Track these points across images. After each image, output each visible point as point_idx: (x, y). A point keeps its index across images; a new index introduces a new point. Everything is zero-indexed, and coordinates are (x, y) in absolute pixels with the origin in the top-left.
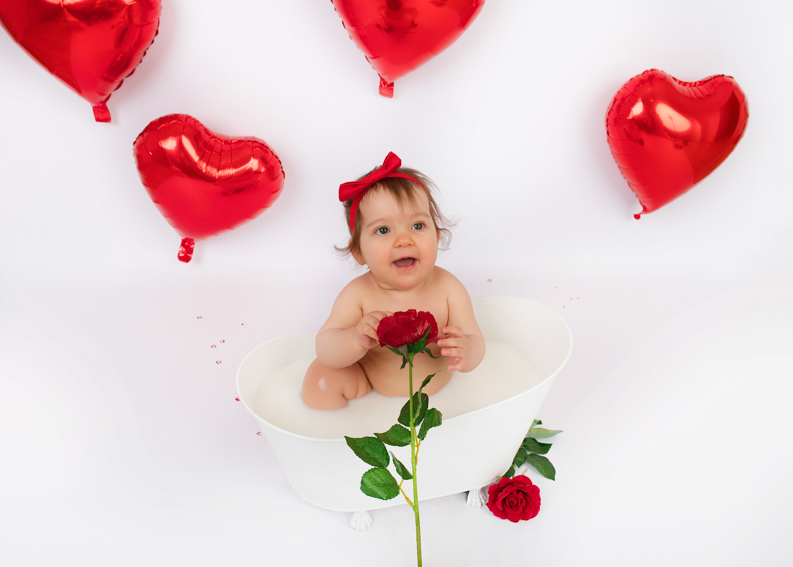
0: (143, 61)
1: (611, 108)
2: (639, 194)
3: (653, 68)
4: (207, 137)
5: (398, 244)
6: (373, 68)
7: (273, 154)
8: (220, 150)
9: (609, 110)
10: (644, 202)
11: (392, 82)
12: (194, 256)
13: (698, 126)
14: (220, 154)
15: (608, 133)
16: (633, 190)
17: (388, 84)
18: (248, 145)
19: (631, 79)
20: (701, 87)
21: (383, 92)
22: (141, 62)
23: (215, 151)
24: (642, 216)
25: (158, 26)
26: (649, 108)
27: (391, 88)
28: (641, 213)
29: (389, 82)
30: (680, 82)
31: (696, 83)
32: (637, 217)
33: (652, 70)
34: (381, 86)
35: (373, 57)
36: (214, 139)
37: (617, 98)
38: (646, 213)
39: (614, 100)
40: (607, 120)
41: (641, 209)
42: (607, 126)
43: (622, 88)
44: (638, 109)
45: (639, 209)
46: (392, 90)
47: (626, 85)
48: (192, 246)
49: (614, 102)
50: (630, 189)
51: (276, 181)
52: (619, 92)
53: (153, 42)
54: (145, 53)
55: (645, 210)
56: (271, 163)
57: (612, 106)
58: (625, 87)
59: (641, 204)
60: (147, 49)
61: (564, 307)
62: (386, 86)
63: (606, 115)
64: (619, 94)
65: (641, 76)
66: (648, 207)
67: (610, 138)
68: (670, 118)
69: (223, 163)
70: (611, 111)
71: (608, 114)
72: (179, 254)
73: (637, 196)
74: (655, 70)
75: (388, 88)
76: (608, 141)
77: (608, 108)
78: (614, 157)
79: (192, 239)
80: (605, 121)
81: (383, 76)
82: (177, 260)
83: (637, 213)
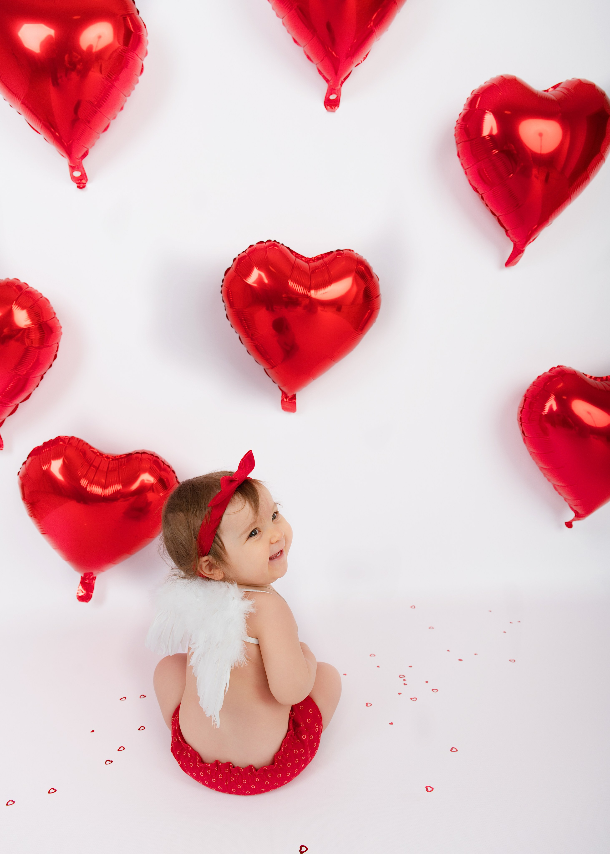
0: (39, 386)
1: (522, 407)
2: (567, 497)
3: (560, 365)
6: (274, 382)
8: (106, 469)
9: (521, 409)
10: (575, 506)
11: (294, 394)
15: (523, 432)
16: (560, 494)
17: (290, 397)
18: (136, 458)
19: (539, 377)
21: (285, 406)
22: (37, 386)
23: (101, 470)
24: (574, 523)
25: (57, 351)
26: (564, 405)
27: (293, 401)
28: (573, 520)
29: (290, 395)
32: (569, 525)
33: (558, 366)
34: (283, 400)
35: (271, 367)
36: (100, 456)
37: (527, 396)
38: (579, 520)
39: (524, 398)
40: (521, 419)
41: (572, 515)
42: (521, 425)
43: (531, 386)
44: (551, 404)
45: (571, 515)
46: (295, 403)
47: (534, 382)
48: (92, 582)
49: (525, 400)
50: (557, 493)
52: (528, 390)
53: (51, 366)
54: (42, 378)
55: (578, 516)
57: (523, 404)
58: (533, 385)
59: (572, 509)
60: (45, 373)
61: (504, 632)
62: (288, 400)
63: (518, 414)
64: (529, 392)
65: (549, 373)
66: (580, 512)
67: (525, 438)
68: (589, 413)
71: (520, 413)
72: (78, 593)
73: (565, 500)
74: (562, 366)
75: (291, 401)
76: (524, 442)
77: (520, 407)
78: (534, 459)
79: (92, 573)
80: (518, 420)
81: (284, 389)
82: (77, 600)
83: (568, 520)
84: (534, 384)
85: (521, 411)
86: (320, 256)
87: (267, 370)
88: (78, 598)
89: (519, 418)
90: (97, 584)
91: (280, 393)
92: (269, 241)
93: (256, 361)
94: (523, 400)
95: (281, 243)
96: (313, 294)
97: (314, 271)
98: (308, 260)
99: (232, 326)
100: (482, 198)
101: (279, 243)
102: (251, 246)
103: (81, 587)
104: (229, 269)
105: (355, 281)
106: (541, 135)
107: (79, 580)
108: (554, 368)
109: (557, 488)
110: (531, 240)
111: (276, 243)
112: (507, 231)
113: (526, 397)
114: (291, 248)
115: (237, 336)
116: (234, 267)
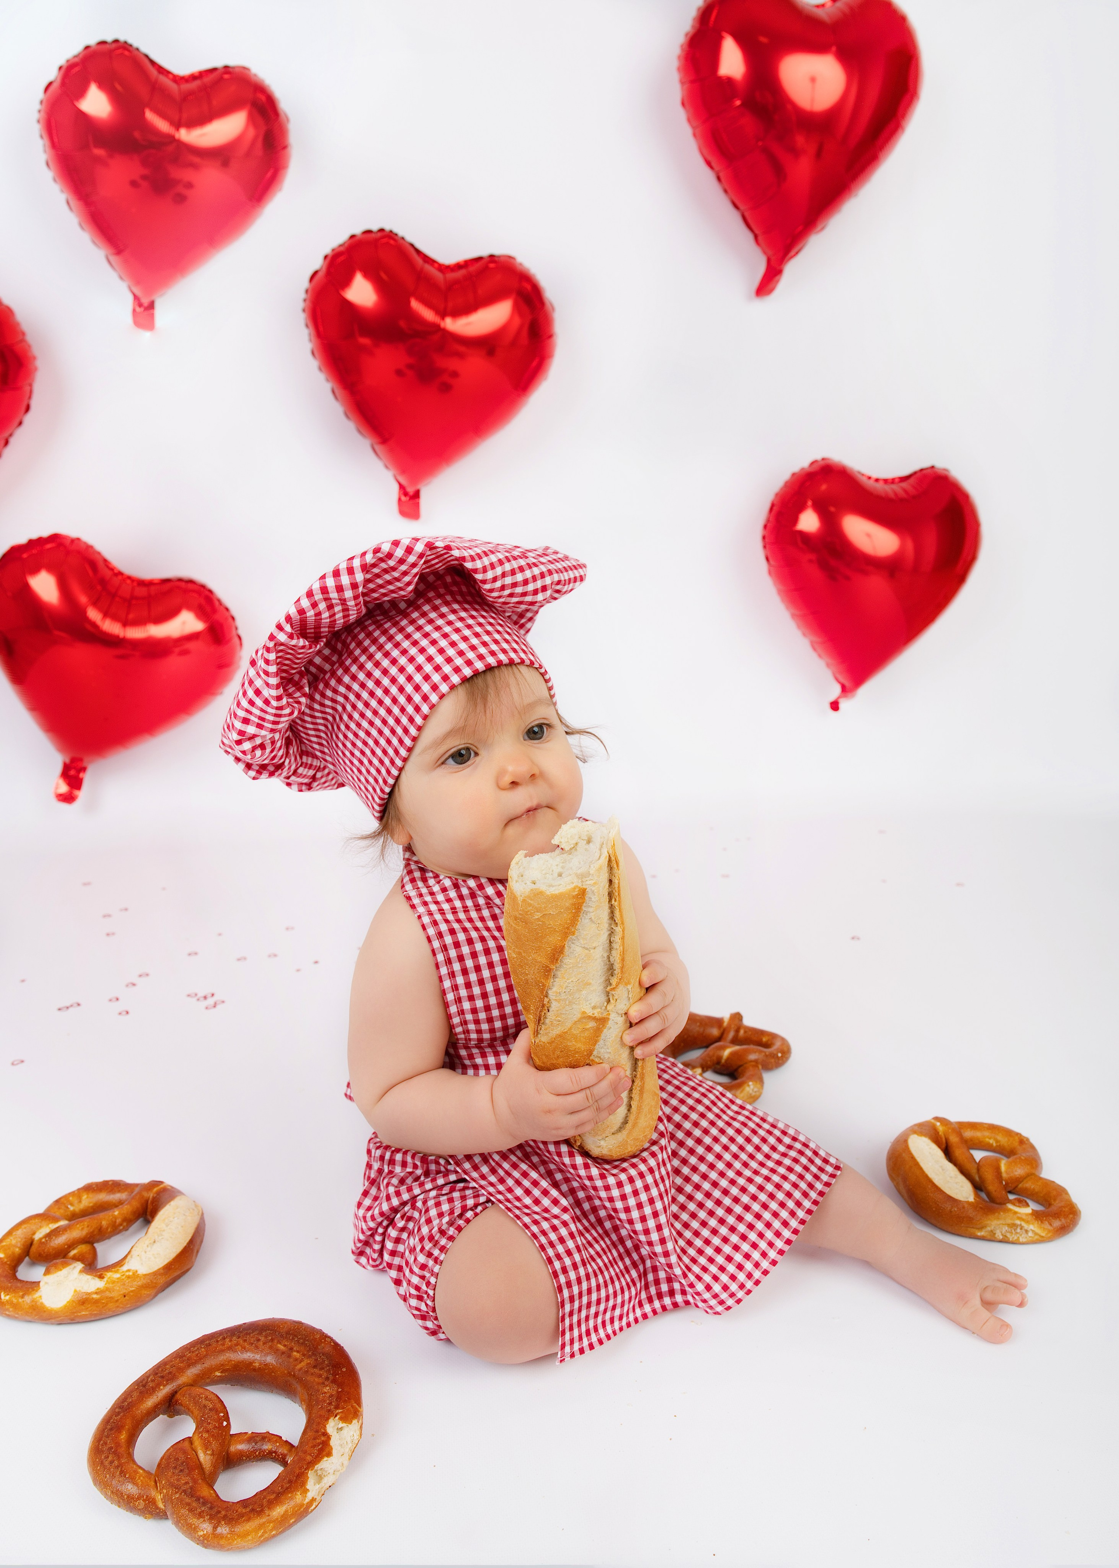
2: (831, 664)
3: (826, 456)
6: (386, 467)
7: (221, 604)
8: (128, 597)
9: (764, 522)
10: (841, 674)
11: (418, 489)
12: (83, 794)
13: (910, 545)
14: (130, 602)
15: (768, 559)
16: (821, 658)
17: (411, 494)
18: (178, 589)
19: (795, 474)
21: (403, 509)
23: (120, 598)
24: (841, 703)
26: (830, 519)
27: (416, 501)
28: (839, 699)
29: (411, 490)
33: (823, 459)
34: (400, 499)
35: (383, 442)
37: (775, 503)
38: (846, 698)
40: (765, 538)
41: (839, 690)
42: (764, 546)
43: (782, 488)
44: (809, 521)
45: (836, 691)
46: (419, 505)
48: (81, 775)
49: (770, 509)
50: (815, 656)
52: (775, 494)
55: (846, 694)
56: (219, 619)
57: (767, 515)
59: (837, 680)
62: (409, 499)
64: (776, 496)
66: (848, 685)
67: (770, 566)
68: (868, 535)
69: (132, 615)
70: (768, 524)
72: (57, 788)
73: (828, 667)
74: (829, 459)
75: (412, 502)
76: (770, 573)
78: (782, 600)
79: (81, 760)
81: (402, 480)
82: (54, 799)
83: (832, 698)
84: (787, 484)
85: (767, 527)
86: (461, 263)
87: (376, 447)
88: (56, 796)
90: (88, 778)
91: (396, 486)
92: (382, 230)
93: (359, 431)
95: (401, 236)
96: (449, 324)
97: (451, 286)
98: (443, 268)
99: (320, 368)
100: (719, 179)
101: (397, 236)
102: (353, 237)
103: (61, 782)
104: (316, 273)
105: (516, 308)
106: (813, 80)
107: (59, 768)
108: (816, 461)
109: (816, 646)
110: (792, 253)
111: (392, 235)
112: (756, 237)
114: (416, 247)
115: (329, 386)
116: (324, 269)
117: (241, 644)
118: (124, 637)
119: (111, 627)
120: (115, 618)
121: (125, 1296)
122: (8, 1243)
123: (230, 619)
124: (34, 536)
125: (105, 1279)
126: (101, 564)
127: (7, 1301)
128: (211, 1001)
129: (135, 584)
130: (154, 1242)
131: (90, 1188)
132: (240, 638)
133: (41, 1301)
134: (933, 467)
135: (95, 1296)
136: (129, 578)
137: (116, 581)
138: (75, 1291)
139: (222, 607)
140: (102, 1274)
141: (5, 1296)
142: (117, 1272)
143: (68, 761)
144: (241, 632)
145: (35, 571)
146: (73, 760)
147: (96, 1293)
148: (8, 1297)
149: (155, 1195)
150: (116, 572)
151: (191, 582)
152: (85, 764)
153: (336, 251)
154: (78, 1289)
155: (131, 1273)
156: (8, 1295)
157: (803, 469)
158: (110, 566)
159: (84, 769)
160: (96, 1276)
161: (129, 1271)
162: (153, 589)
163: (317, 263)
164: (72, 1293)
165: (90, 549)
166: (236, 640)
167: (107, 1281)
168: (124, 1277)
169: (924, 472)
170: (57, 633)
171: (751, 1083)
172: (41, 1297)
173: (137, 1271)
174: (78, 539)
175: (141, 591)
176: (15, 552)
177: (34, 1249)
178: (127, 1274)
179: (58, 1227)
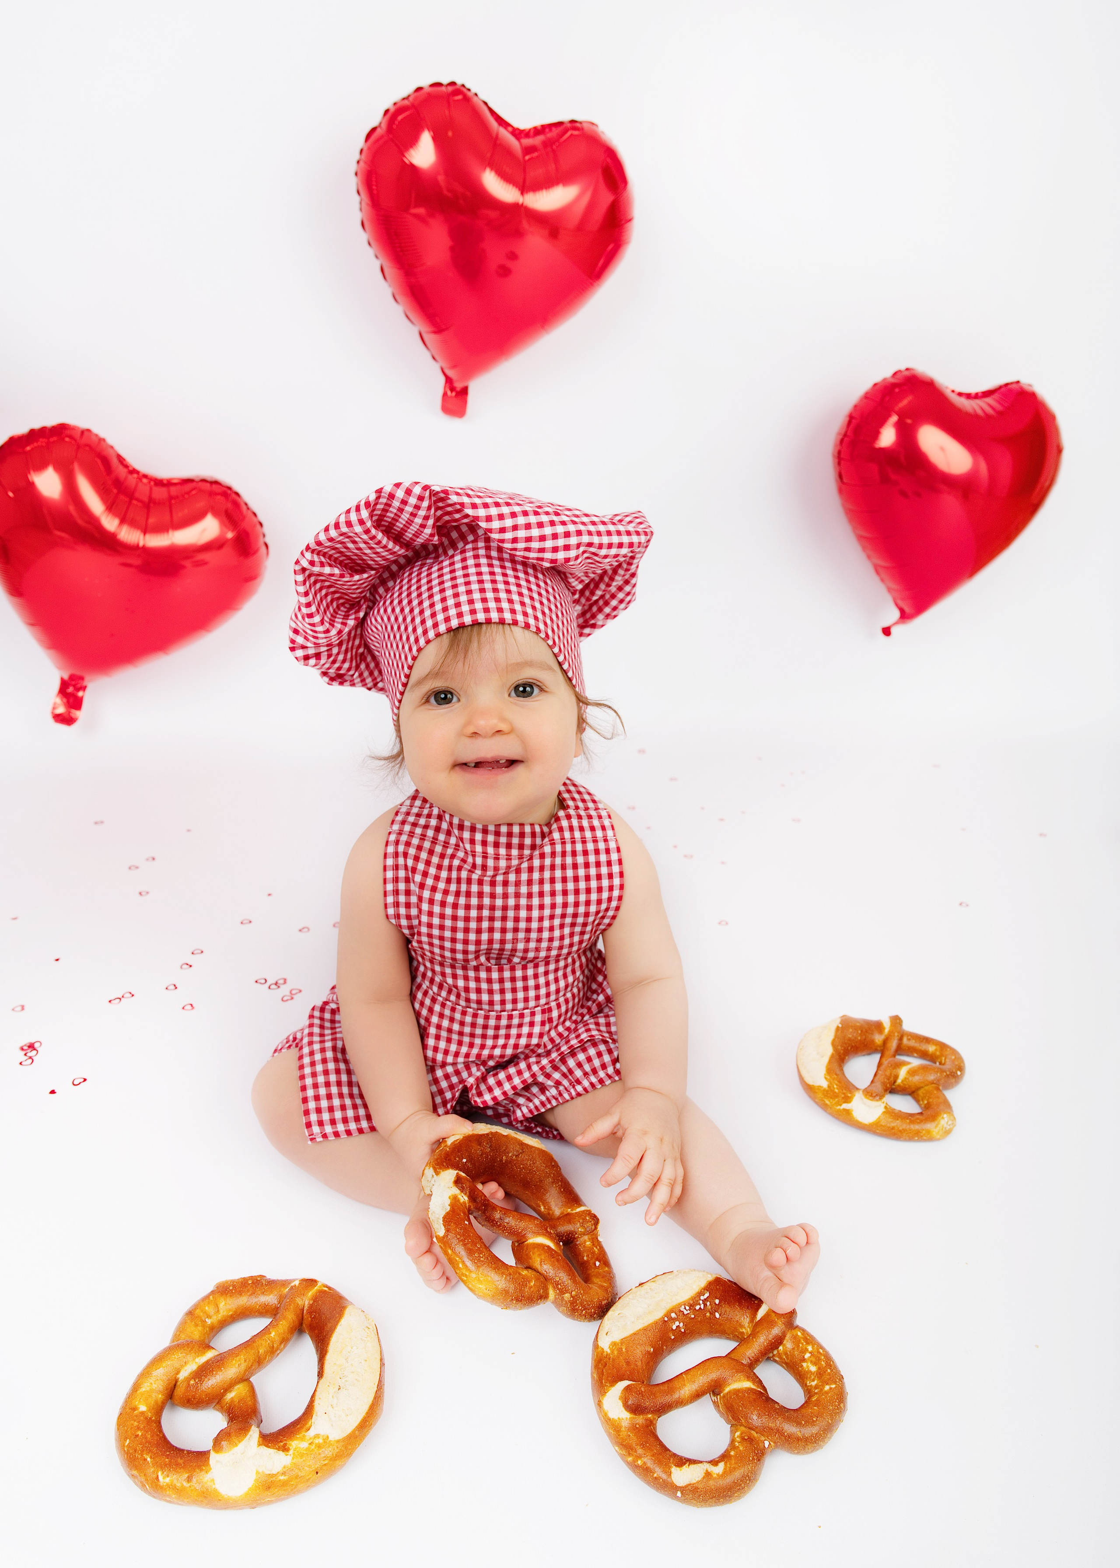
1: (843, 433)
2: (892, 585)
3: (910, 366)
4: (122, 472)
5: (471, 729)
6: (434, 358)
7: (248, 509)
8: (146, 499)
9: (841, 437)
10: (903, 599)
11: (466, 385)
12: (81, 715)
13: (983, 467)
14: (149, 505)
15: (840, 476)
16: (881, 579)
17: (458, 389)
18: (201, 491)
19: (875, 385)
20: (989, 400)
21: (448, 405)
23: (138, 500)
24: (895, 629)
26: (907, 435)
27: (463, 398)
28: (895, 623)
29: (459, 385)
30: (960, 394)
31: (977, 394)
32: (887, 631)
33: (907, 369)
34: (445, 394)
35: (433, 330)
36: (135, 476)
37: (854, 415)
38: (903, 623)
39: (847, 419)
40: (839, 452)
41: (897, 614)
42: (839, 463)
43: (861, 400)
44: (887, 437)
45: (893, 615)
46: (465, 402)
47: (867, 393)
48: (80, 694)
49: (849, 423)
51: (255, 556)
55: (905, 617)
56: (245, 525)
57: (845, 429)
59: (897, 605)
62: (455, 395)
63: (836, 445)
64: (857, 409)
65: (892, 380)
66: (907, 610)
67: (844, 484)
68: (942, 449)
69: (151, 520)
70: (846, 439)
71: (838, 443)
72: (54, 708)
74: (913, 369)
75: (458, 398)
76: (840, 491)
77: (839, 434)
78: (849, 520)
79: (82, 678)
80: (834, 456)
81: (449, 373)
82: (51, 720)
83: (886, 625)
84: (867, 396)
85: (842, 441)
86: (539, 128)
87: (425, 336)
88: (54, 717)
89: (837, 451)
90: (88, 697)
91: (442, 379)
92: (453, 84)
93: (407, 317)
94: (846, 423)
95: (474, 90)
96: (530, 200)
97: (526, 154)
98: (518, 134)
99: (369, 244)
101: (469, 90)
102: (419, 89)
103: (58, 700)
104: (374, 130)
107: (56, 685)
108: (900, 371)
109: (880, 570)
111: (465, 90)
113: (851, 417)
114: (491, 105)
115: (376, 264)
116: (384, 126)
117: (268, 553)
118: (144, 546)
119: (129, 535)
120: (133, 524)
121: (317, 1473)
122: (148, 1389)
123: (258, 526)
124: (37, 425)
125: (291, 1452)
126: (115, 462)
127: (167, 1485)
128: (284, 990)
129: (152, 483)
130: (339, 1389)
131: (225, 1290)
132: (266, 545)
133: (214, 1486)
134: (1018, 382)
135: (282, 1478)
136: (145, 476)
137: (132, 480)
138: (258, 1473)
139: (249, 511)
140: (285, 1444)
141: (164, 1478)
142: (303, 1439)
143: (66, 677)
144: (268, 540)
145: (41, 467)
146: (72, 677)
147: (284, 1473)
148: (168, 1480)
149: (311, 1302)
150: (131, 469)
151: (216, 483)
152: (85, 684)
153: (398, 106)
154: (261, 1471)
155: (321, 1441)
156: (168, 1476)
157: (885, 380)
158: (125, 463)
159: (84, 688)
160: (279, 1449)
161: (317, 1436)
162: (174, 491)
163: (375, 118)
164: (254, 1477)
165: (102, 442)
166: (263, 548)
167: (294, 1454)
168: (313, 1447)
169: (1010, 386)
170: (58, 533)
171: (945, 1116)
172: (213, 1480)
173: (328, 1437)
174: (89, 430)
175: (160, 493)
176: (15, 443)
177: (180, 1391)
178: (317, 1441)
179: (207, 1362)
